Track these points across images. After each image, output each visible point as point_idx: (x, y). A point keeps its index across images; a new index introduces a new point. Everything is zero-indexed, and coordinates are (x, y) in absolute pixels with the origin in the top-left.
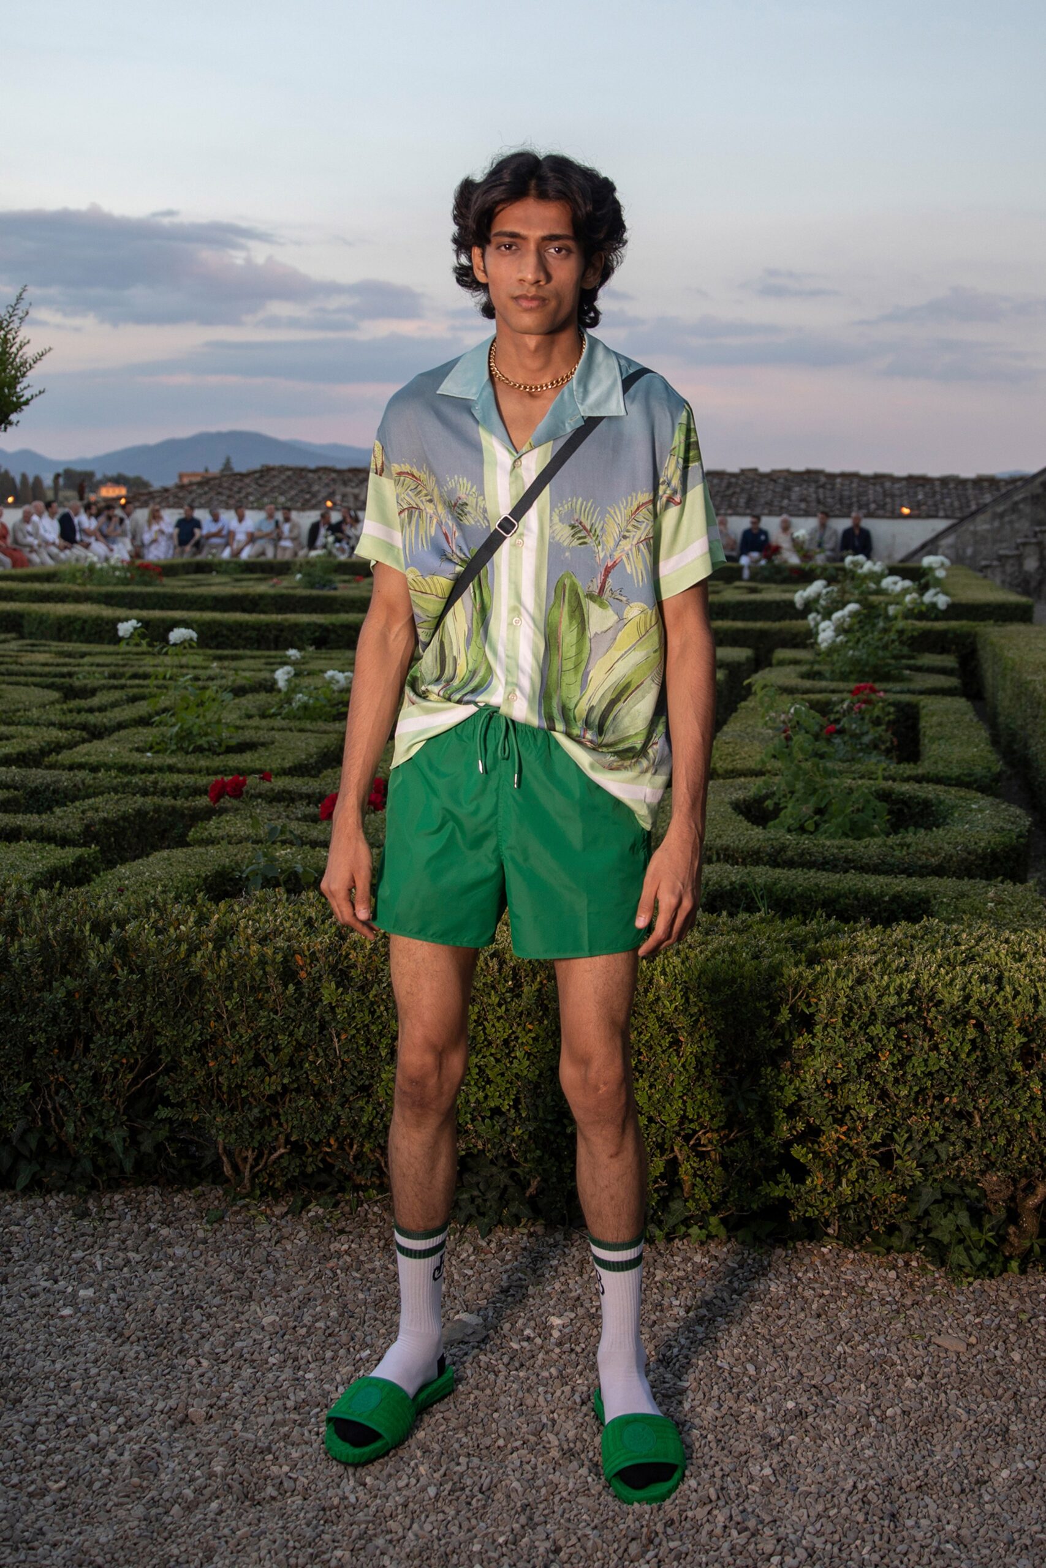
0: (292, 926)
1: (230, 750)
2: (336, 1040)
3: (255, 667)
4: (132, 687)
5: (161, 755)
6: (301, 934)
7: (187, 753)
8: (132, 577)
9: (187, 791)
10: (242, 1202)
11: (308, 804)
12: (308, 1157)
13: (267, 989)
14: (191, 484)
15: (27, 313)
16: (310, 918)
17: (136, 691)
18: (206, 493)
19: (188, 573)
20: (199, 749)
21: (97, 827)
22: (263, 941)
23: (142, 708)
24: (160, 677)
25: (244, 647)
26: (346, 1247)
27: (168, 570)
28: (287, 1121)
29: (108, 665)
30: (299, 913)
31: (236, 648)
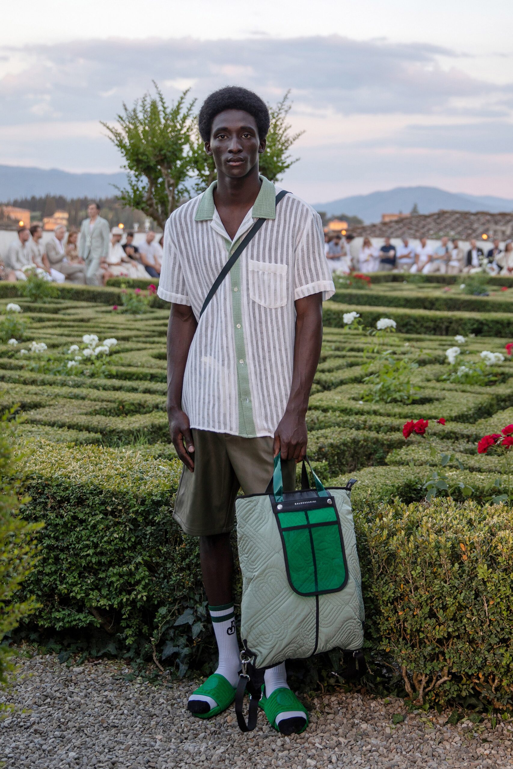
0: (458, 524)
1: (414, 402)
2: (486, 605)
3: (433, 347)
4: (350, 357)
5: (368, 403)
6: (465, 529)
7: (386, 403)
8: (351, 284)
9: (386, 428)
10: (416, 712)
11: (468, 442)
12: (463, 685)
13: (440, 566)
14: (391, 222)
15: (290, 108)
16: (471, 519)
17: (352, 359)
18: (401, 228)
19: (387, 281)
20: (395, 401)
21: (327, 449)
22: (439, 532)
23: (357, 371)
24: (371, 351)
25: (425, 333)
26: (487, 752)
27: (375, 280)
28: (450, 658)
29: (335, 342)
30: (463, 515)
31: (420, 333)
